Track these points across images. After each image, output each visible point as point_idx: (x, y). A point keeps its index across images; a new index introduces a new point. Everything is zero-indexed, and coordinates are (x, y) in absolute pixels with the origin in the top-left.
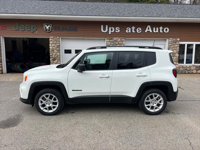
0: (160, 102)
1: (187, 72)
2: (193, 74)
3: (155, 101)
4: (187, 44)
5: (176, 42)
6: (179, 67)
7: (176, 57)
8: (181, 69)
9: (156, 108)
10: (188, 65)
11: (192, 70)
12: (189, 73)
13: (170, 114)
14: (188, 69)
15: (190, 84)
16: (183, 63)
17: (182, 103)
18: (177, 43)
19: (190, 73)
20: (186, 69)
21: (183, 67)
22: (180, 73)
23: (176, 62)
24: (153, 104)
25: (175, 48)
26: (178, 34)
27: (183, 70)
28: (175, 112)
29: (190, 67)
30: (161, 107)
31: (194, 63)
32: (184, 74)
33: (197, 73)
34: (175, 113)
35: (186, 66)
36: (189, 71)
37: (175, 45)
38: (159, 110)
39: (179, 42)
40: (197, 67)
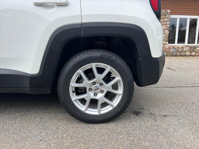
0: (115, 87)
1: (178, 54)
2: (186, 56)
3: (101, 84)
4: (180, 18)
5: (165, 15)
6: (169, 48)
7: (166, 34)
8: (172, 50)
9: (104, 105)
10: (180, 45)
11: (185, 52)
12: (180, 55)
13: (143, 120)
14: (180, 50)
15: (183, 65)
16: (174, 43)
17: (173, 90)
18: (167, 16)
19: (182, 55)
20: (178, 51)
21: (174, 48)
22: (170, 56)
23: (166, 41)
24: (95, 94)
25: (164, 23)
26: (169, 4)
27: (174, 52)
28: (157, 111)
29: (182, 48)
30: (116, 102)
31: (188, 43)
32: (175, 56)
33: (190, 55)
34: (157, 114)
35: (178, 47)
36: (181, 53)
37: (164, 19)
38: (111, 108)
39: (170, 15)
40: (191, 48)
